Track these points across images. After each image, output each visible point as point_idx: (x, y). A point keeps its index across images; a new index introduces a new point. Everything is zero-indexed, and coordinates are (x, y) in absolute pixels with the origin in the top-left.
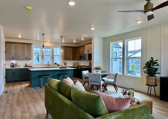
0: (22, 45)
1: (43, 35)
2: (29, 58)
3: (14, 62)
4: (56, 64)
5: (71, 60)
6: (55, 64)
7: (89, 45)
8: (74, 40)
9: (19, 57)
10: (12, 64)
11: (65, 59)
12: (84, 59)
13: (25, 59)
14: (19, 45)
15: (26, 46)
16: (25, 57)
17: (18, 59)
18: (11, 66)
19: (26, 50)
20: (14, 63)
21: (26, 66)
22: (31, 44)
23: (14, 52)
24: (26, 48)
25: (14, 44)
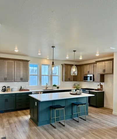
0: (16, 62)
1: (53, 47)
2: (25, 79)
3: (6, 84)
4: (56, 86)
5: (72, 81)
6: (54, 86)
7: (106, 62)
8: (81, 57)
9: (13, 78)
10: (4, 88)
11: (66, 80)
12: (92, 81)
13: (21, 81)
14: (13, 61)
15: (22, 63)
16: (21, 77)
17: (11, 81)
18: (3, 89)
19: (22, 68)
20: (6, 86)
21: (21, 89)
22: (28, 61)
23: (6, 71)
24: (22, 67)
25: (7, 61)
